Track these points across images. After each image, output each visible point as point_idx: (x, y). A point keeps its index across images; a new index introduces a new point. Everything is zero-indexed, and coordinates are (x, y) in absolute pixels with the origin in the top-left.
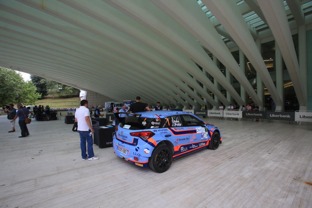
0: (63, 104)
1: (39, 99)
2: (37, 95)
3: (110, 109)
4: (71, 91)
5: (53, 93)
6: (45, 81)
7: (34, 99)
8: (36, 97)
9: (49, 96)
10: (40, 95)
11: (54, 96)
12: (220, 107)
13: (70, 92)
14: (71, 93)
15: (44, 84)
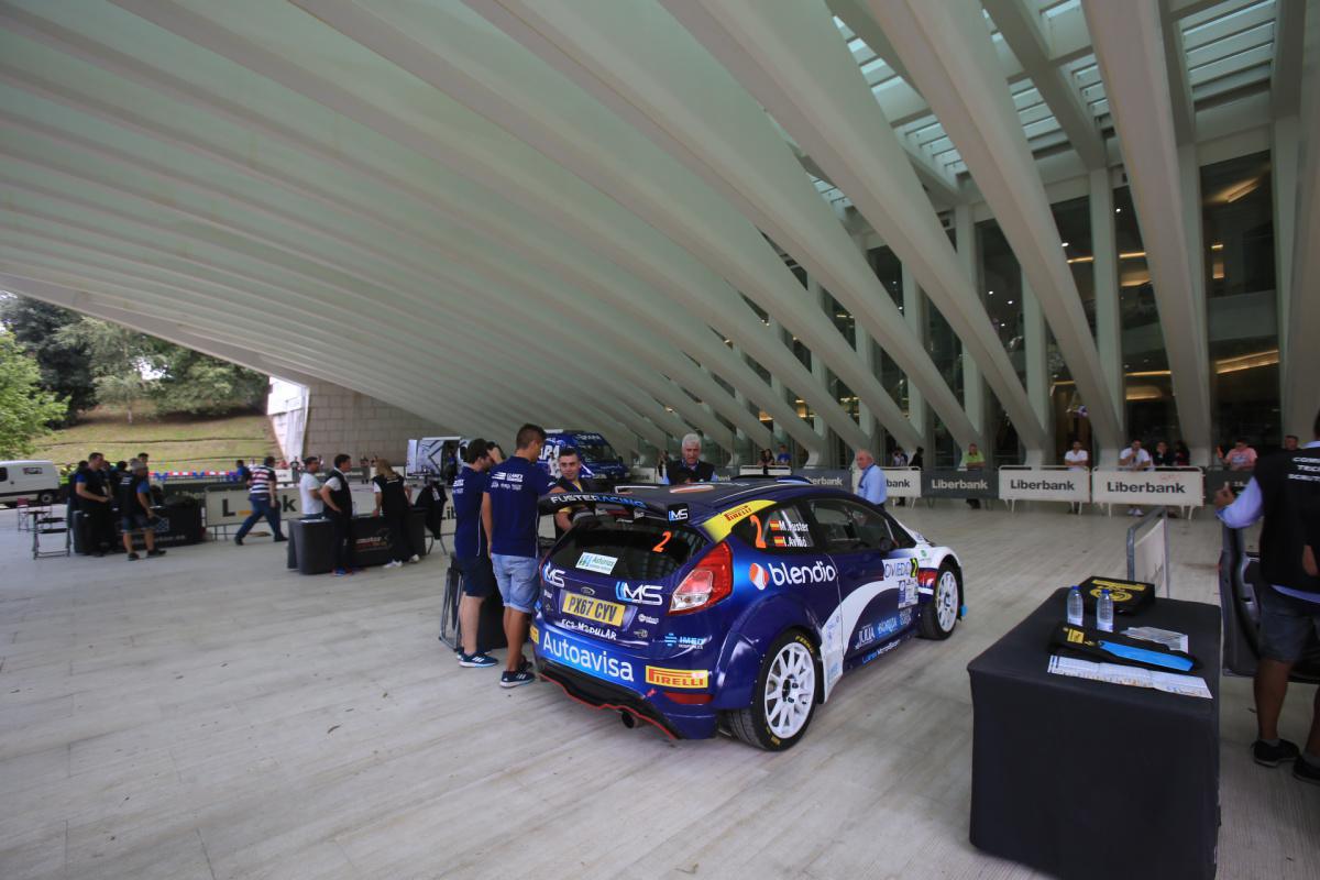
0: (183, 451)
1: (54, 425)
2: (41, 403)
3: (437, 472)
4: (226, 387)
5: (124, 398)
6: (82, 333)
7: (24, 428)
8: (36, 416)
9: (105, 410)
10: (59, 405)
11: (130, 413)
12: (1070, 456)
13: (218, 390)
14: (222, 396)
15: (78, 351)
